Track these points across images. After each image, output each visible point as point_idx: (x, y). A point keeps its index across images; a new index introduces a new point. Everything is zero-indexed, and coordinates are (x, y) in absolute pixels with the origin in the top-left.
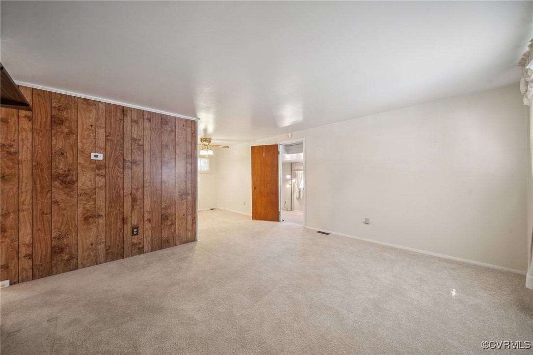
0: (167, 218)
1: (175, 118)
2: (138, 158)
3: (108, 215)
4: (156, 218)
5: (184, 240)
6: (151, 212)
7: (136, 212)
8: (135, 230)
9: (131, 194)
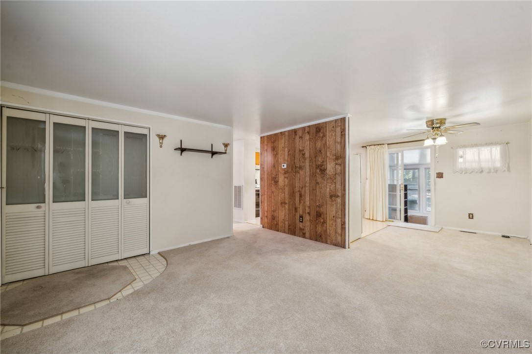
0: (320, 215)
1: (326, 123)
2: (302, 164)
3: (289, 203)
4: (313, 213)
5: (334, 242)
6: (309, 207)
7: (301, 204)
8: (301, 218)
9: (299, 191)
